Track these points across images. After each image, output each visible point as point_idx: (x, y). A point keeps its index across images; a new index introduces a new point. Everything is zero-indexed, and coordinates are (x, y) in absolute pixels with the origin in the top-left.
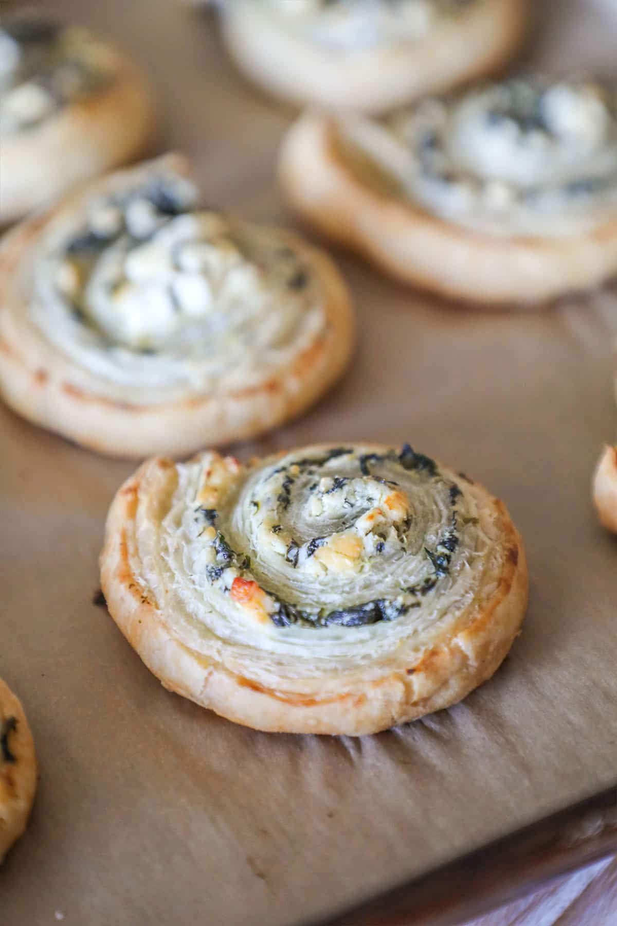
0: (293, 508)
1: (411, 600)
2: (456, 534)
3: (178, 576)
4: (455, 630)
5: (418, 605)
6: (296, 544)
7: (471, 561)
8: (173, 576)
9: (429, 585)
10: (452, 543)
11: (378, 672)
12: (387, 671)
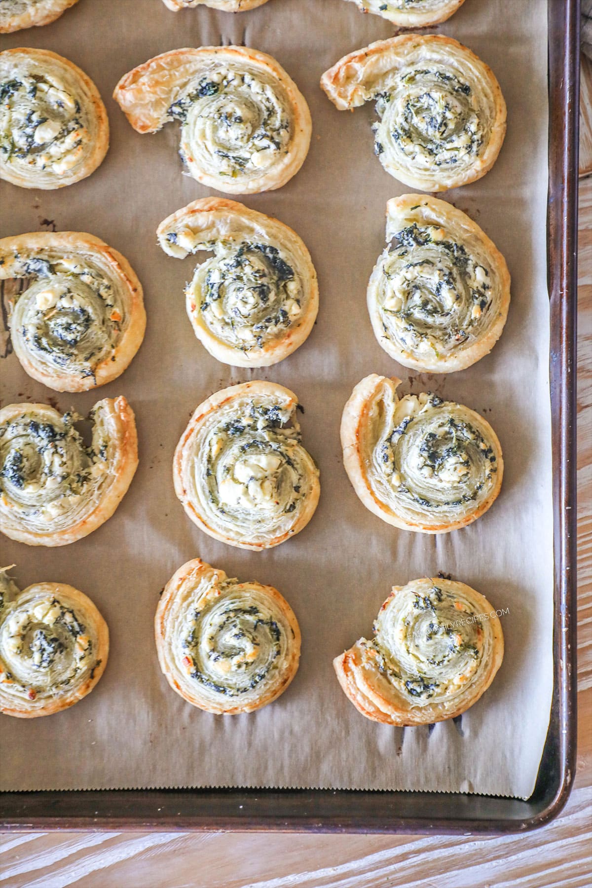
0: (222, 632)
1: (236, 693)
2: (266, 674)
3: (175, 633)
4: (246, 705)
5: (237, 695)
6: (213, 650)
7: (265, 685)
8: (173, 632)
9: (245, 690)
10: (263, 677)
11: (215, 705)
12: (218, 706)
